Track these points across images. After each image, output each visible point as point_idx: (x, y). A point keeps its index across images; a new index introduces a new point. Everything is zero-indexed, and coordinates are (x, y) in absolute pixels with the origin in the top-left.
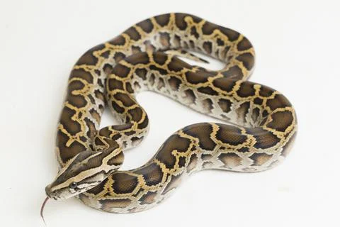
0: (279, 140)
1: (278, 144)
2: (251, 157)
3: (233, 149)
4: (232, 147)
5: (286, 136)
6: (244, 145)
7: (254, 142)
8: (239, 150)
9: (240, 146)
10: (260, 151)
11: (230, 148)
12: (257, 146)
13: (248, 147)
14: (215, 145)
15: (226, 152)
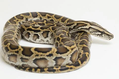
0: (68, 50)
1: (68, 52)
2: (54, 60)
3: (44, 55)
4: (44, 54)
5: (72, 49)
6: (50, 52)
7: (56, 50)
8: (47, 56)
9: (48, 53)
10: (59, 55)
11: (42, 55)
12: (57, 52)
13: (53, 53)
14: (32, 53)
15: (39, 57)
